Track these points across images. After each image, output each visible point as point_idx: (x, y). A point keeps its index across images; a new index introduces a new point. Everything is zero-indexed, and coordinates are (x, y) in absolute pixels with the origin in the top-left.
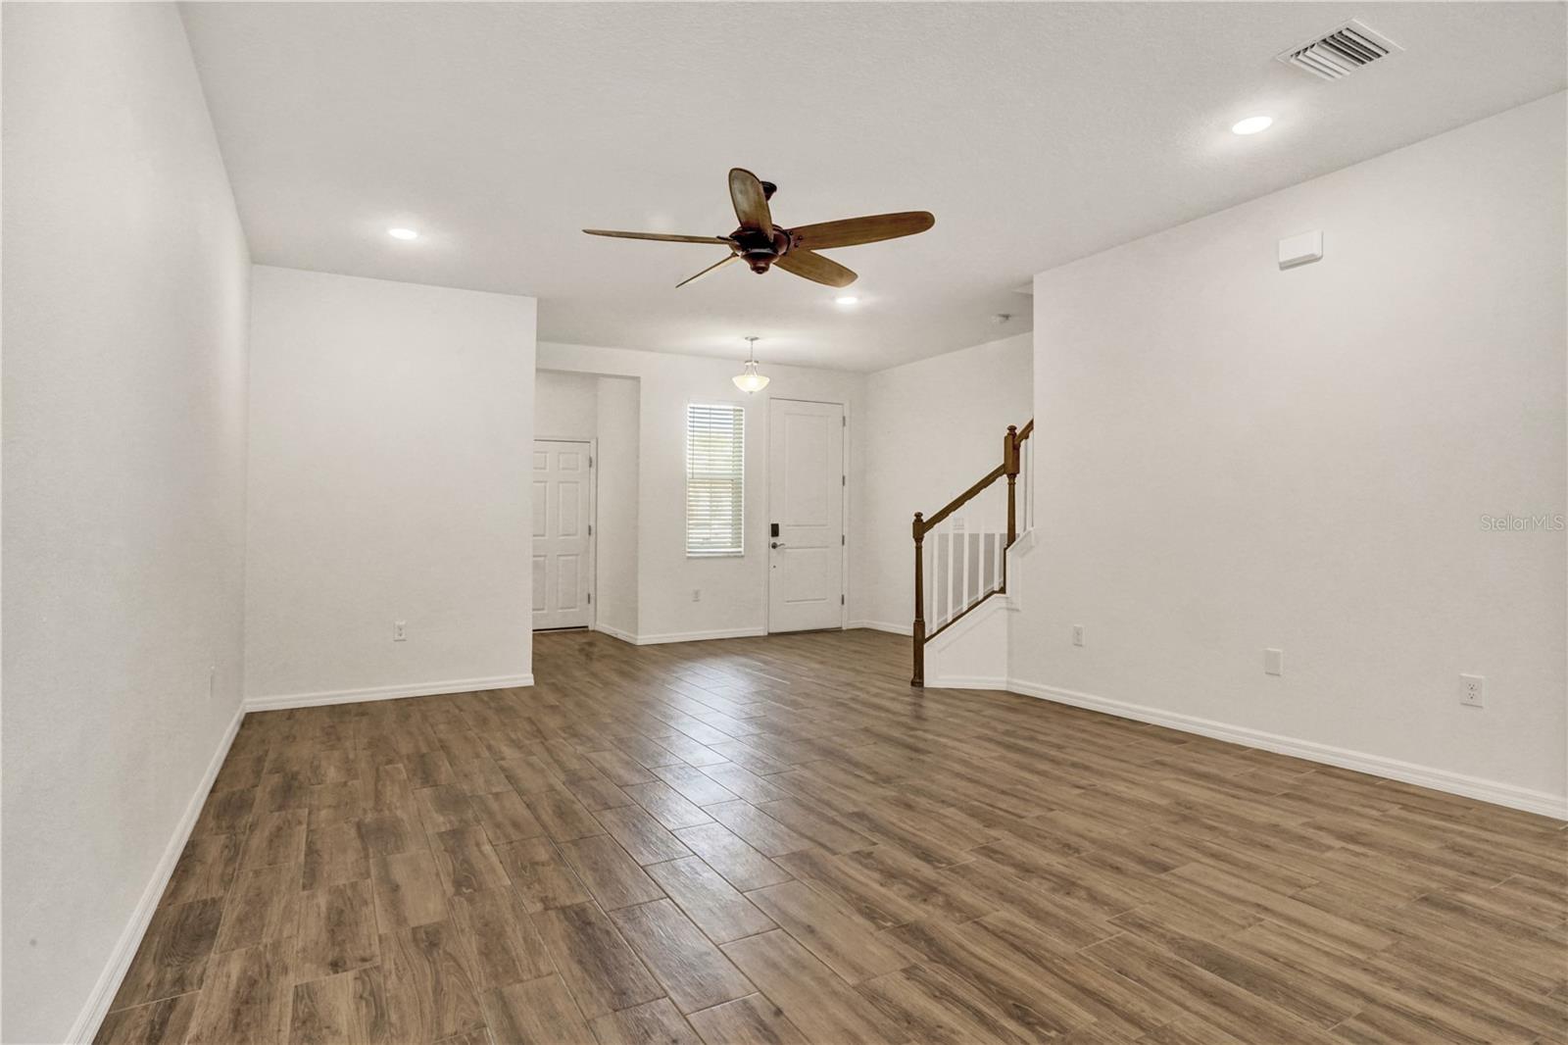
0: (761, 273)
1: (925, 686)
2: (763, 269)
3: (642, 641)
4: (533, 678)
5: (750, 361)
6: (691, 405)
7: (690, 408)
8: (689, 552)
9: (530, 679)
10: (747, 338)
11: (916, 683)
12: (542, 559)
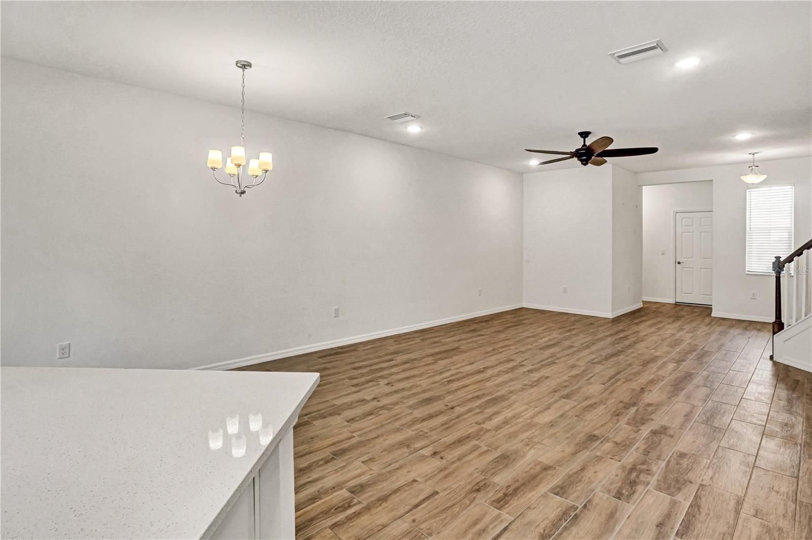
1: (774, 360)
2: (585, 165)
3: (713, 315)
4: (613, 315)
5: (751, 167)
6: (749, 190)
7: (749, 192)
8: (748, 271)
9: (610, 315)
10: (750, 154)
11: (772, 358)
12: (691, 269)
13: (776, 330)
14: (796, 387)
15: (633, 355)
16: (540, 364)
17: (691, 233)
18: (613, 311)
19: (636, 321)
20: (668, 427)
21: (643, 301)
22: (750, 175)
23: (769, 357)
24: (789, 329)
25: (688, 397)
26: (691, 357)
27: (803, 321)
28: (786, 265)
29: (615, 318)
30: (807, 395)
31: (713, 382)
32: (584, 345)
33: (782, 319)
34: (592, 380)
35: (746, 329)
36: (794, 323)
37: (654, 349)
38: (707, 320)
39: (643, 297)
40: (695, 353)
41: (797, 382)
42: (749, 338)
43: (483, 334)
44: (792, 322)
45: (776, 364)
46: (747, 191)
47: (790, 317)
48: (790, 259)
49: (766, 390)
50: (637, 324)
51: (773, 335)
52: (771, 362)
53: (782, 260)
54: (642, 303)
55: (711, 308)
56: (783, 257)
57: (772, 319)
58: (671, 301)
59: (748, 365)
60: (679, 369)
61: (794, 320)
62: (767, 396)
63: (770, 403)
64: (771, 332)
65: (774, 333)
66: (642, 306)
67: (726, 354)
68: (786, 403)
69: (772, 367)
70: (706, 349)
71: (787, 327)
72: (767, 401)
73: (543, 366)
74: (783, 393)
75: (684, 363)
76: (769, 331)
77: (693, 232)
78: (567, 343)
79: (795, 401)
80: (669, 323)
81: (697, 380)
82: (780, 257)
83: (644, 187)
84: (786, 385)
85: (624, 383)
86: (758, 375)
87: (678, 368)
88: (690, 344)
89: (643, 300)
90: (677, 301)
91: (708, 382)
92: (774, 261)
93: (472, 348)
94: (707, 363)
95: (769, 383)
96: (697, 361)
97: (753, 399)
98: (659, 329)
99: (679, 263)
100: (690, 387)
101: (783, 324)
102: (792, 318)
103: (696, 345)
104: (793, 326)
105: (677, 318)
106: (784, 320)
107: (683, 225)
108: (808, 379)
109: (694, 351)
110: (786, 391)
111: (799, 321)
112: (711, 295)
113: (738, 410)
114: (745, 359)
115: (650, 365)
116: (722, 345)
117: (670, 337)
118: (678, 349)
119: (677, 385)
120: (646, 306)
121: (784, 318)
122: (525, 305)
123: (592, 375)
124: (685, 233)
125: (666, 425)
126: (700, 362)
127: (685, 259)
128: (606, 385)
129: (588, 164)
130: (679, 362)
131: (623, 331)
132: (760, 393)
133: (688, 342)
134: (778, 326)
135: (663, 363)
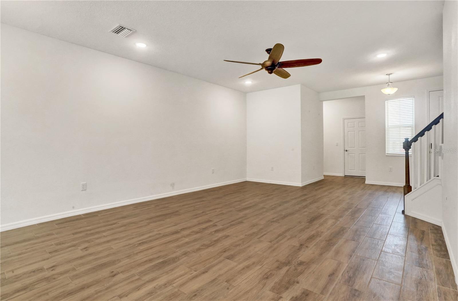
1: (405, 214)
2: (271, 73)
3: (367, 182)
4: (302, 184)
5: (388, 83)
6: (387, 101)
7: (387, 102)
8: (387, 154)
9: (300, 184)
10: (387, 75)
11: (403, 212)
12: (354, 154)
13: (406, 192)
14: (423, 237)
15: (306, 213)
16: (229, 224)
17: (354, 132)
18: (302, 182)
19: (316, 188)
20: (310, 291)
21: (324, 176)
22: (388, 88)
23: (401, 212)
24: (416, 190)
25: (337, 252)
26: (347, 213)
27: (425, 185)
28: (413, 144)
29: (303, 186)
30: (432, 245)
31: (360, 235)
32: (273, 206)
33: (410, 184)
34: (262, 239)
35: (386, 191)
36: (419, 186)
37: (322, 208)
38: (362, 186)
39: (324, 173)
40: (350, 210)
41: (423, 232)
42: (388, 197)
43: (204, 200)
44: (417, 186)
45: (406, 217)
46: (386, 102)
47: (416, 182)
48: (415, 139)
49: (401, 242)
50: (316, 190)
51: (404, 195)
52: (403, 216)
53: (409, 140)
54: (323, 177)
55: (365, 179)
56: (410, 138)
57: (403, 184)
58: (342, 175)
59: (387, 218)
60: (336, 225)
61: (419, 184)
62: (401, 248)
63: (404, 256)
64: (402, 193)
65: (405, 194)
66: (323, 178)
67: (372, 210)
68: (418, 255)
69: (404, 220)
70: (358, 207)
71: (414, 189)
72: (402, 253)
73: (231, 225)
74: (414, 244)
75: (341, 220)
76: (401, 193)
77: (354, 131)
78: (261, 205)
79: (424, 253)
80: (338, 189)
81: (348, 234)
82: (408, 139)
83: (324, 102)
84: (416, 236)
85: (288, 239)
86: (394, 227)
87: (335, 223)
88: (348, 203)
89: (324, 174)
90: (345, 175)
91: (357, 235)
92: (404, 141)
93: (188, 211)
94: (358, 218)
95: (402, 235)
96: (350, 217)
97: (391, 252)
98: (330, 193)
99: (346, 151)
100: (341, 242)
101: (411, 187)
102: (417, 184)
103: (352, 204)
104: (418, 189)
105: (344, 185)
106: (412, 184)
107: (349, 127)
108: (430, 229)
109: (350, 209)
110: (416, 242)
111: (422, 185)
112: (365, 170)
113: (378, 265)
114: (385, 213)
115: (315, 222)
116: (370, 204)
117: (336, 198)
118: (339, 208)
119: (331, 240)
120: (326, 178)
121: (411, 184)
122: (248, 179)
123: (265, 233)
124: (350, 132)
125: (310, 289)
126: (353, 217)
127: (350, 148)
128: (272, 242)
129: (272, 73)
130: (337, 218)
131: (305, 195)
132: (396, 245)
133: (348, 201)
134: (408, 189)
135: (326, 219)
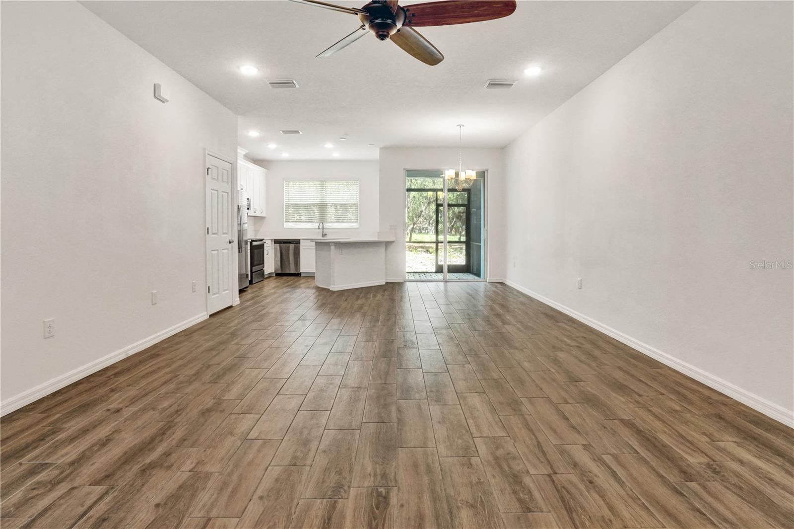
0: (383, 39)
